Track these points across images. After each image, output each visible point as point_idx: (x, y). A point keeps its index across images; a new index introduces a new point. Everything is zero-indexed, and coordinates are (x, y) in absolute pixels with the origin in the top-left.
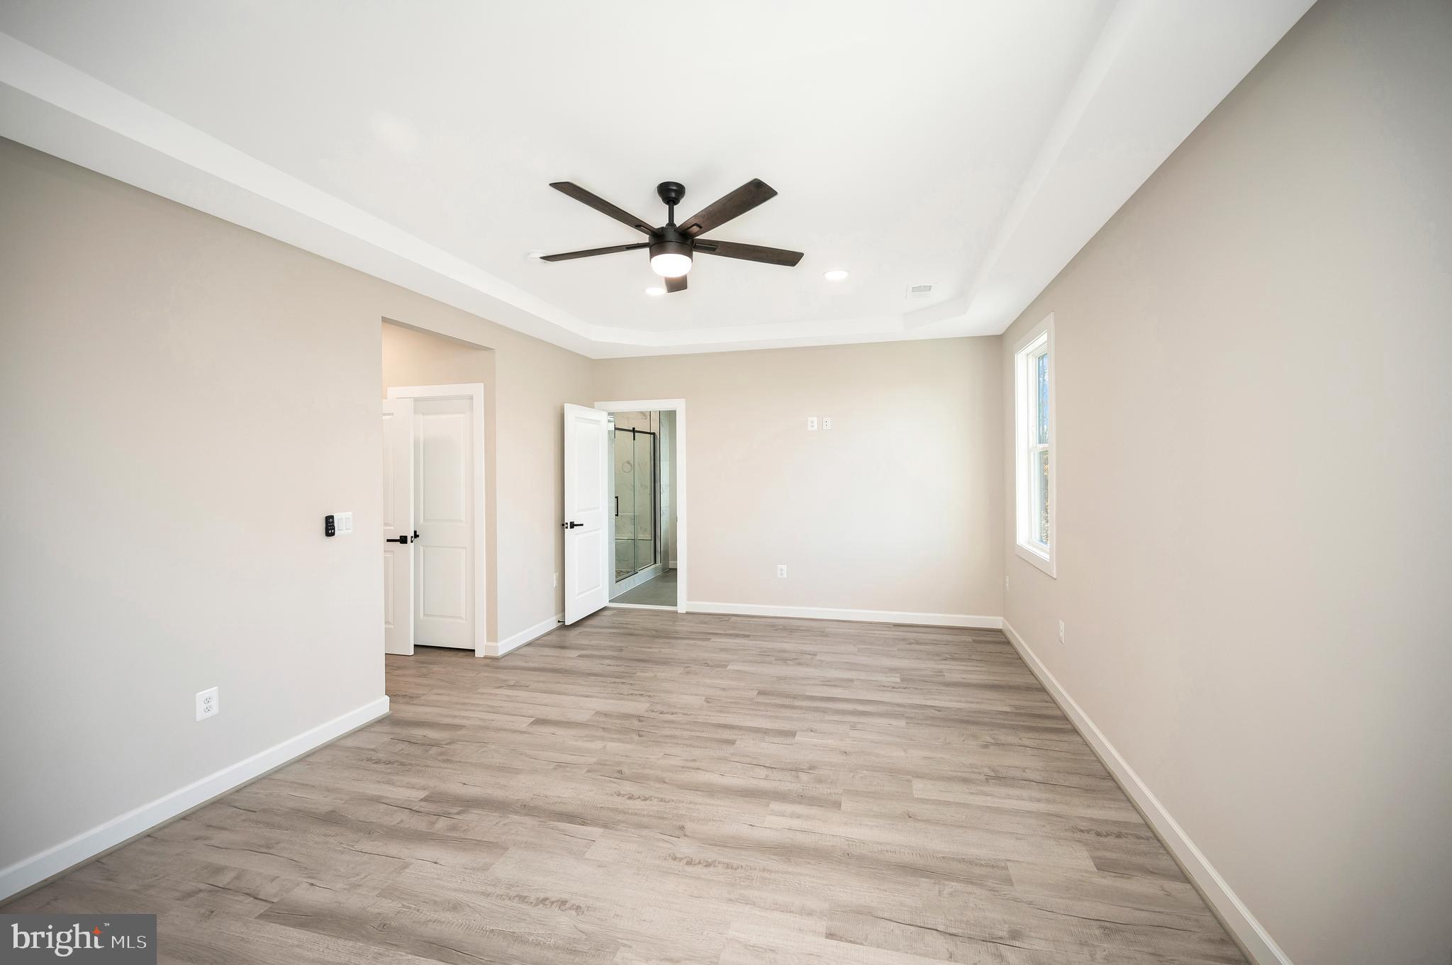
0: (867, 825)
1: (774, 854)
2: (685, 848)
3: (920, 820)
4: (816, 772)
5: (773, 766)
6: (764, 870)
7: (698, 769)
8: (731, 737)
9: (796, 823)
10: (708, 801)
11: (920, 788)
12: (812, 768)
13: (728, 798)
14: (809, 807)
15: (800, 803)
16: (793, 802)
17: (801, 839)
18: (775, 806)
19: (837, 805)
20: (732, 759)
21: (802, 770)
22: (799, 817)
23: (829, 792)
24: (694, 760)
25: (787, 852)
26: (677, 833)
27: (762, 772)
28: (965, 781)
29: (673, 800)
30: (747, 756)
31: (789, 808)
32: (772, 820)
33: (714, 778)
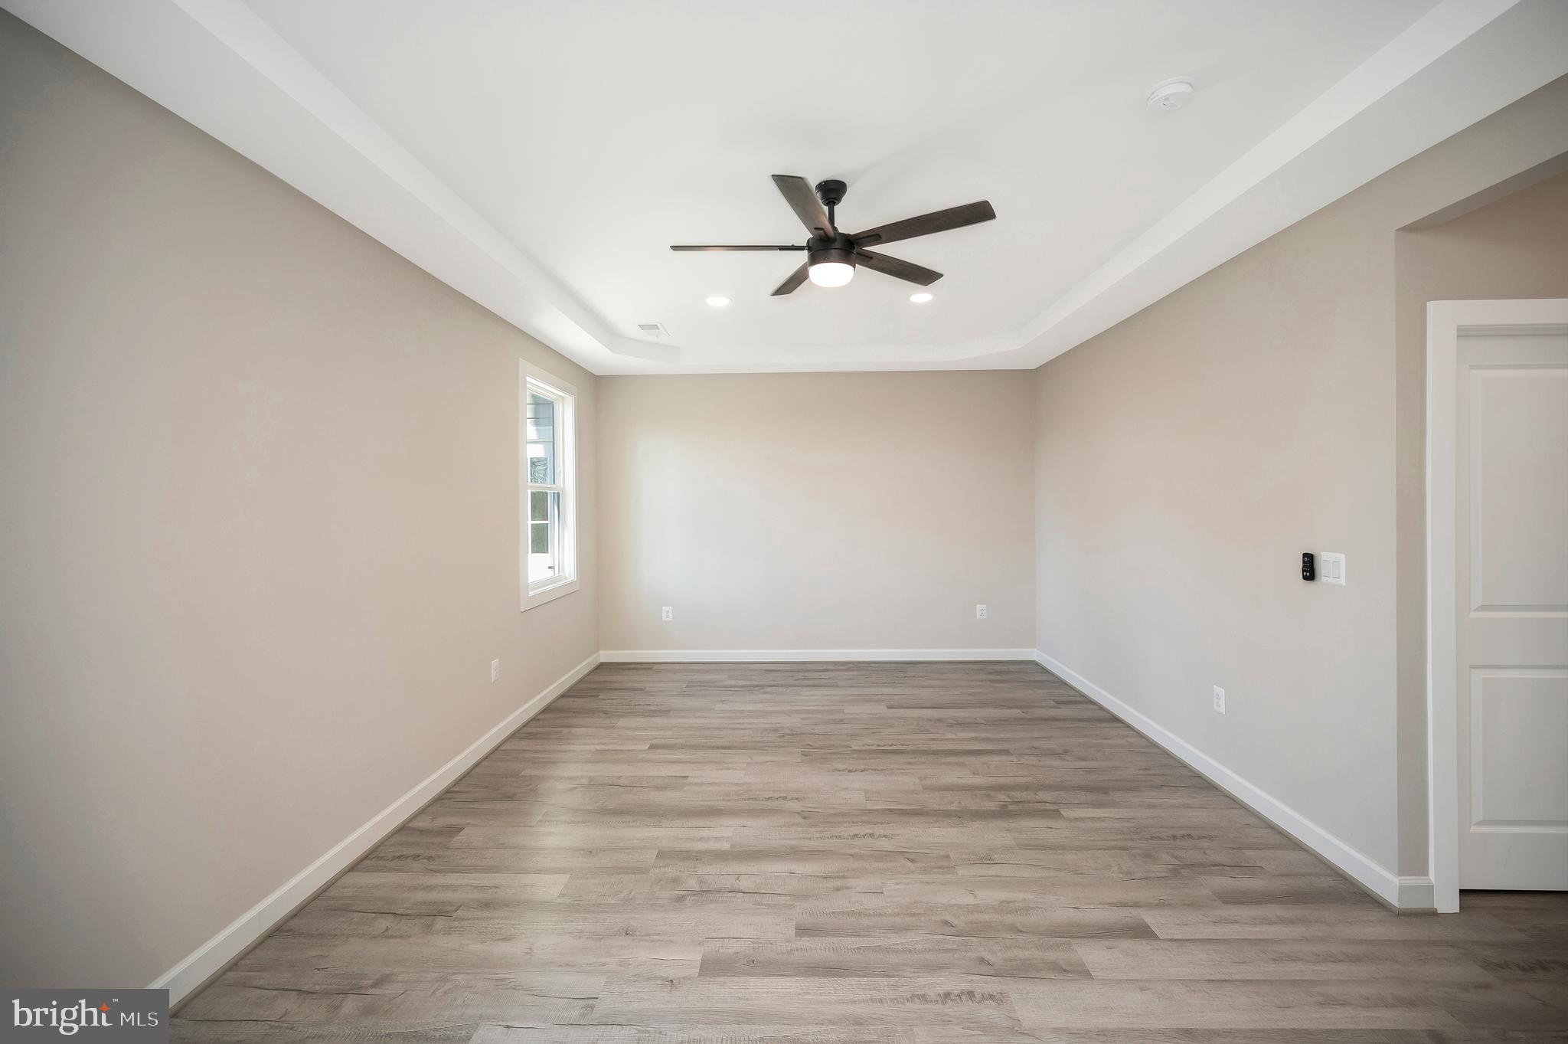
0: (638, 840)
2: (795, 806)
3: (581, 849)
4: (677, 892)
5: (734, 894)
6: (729, 800)
7: (825, 877)
8: (805, 942)
9: (705, 833)
10: (793, 843)
11: (555, 888)
12: (680, 899)
13: (775, 848)
14: (691, 849)
15: (700, 852)
16: (706, 852)
17: (701, 822)
18: (725, 846)
19: (661, 855)
20: (788, 898)
21: (694, 893)
22: (701, 839)
23: (667, 868)
24: (838, 889)
25: (712, 812)
26: (805, 814)
27: (745, 884)
29: (828, 838)
30: (769, 906)
31: (712, 846)
32: (727, 833)
33: (800, 868)
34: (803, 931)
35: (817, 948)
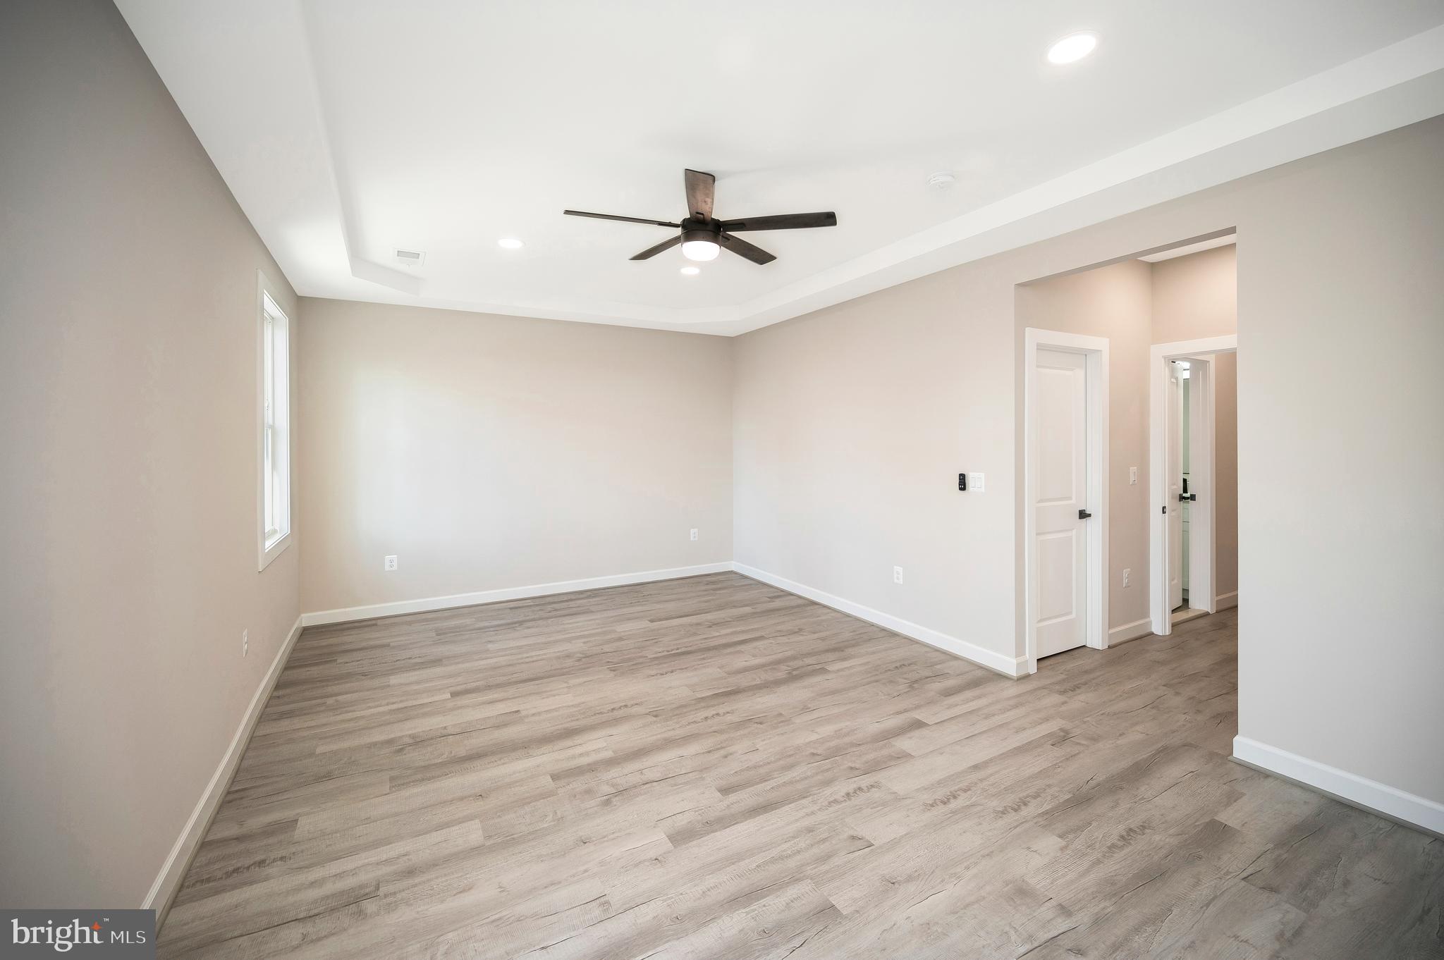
1: (577, 729)
2: (639, 709)
3: (469, 796)
4: (599, 799)
7: (709, 752)
8: (732, 797)
9: (579, 750)
11: (473, 834)
12: (607, 803)
13: (649, 744)
14: (579, 767)
15: (590, 764)
16: (597, 762)
17: (568, 743)
18: (608, 754)
19: (555, 777)
20: (694, 773)
22: (581, 755)
23: (571, 785)
24: (725, 756)
26: (654, 713)
27: (650, 775)
28: (410, 872)
29: (687, 725)
30: (684, 783)
31: (595, 757)
32: (600, 743)
34: (725, 791)
35: (745, 798)
